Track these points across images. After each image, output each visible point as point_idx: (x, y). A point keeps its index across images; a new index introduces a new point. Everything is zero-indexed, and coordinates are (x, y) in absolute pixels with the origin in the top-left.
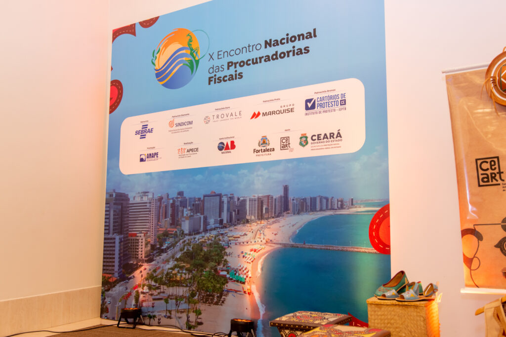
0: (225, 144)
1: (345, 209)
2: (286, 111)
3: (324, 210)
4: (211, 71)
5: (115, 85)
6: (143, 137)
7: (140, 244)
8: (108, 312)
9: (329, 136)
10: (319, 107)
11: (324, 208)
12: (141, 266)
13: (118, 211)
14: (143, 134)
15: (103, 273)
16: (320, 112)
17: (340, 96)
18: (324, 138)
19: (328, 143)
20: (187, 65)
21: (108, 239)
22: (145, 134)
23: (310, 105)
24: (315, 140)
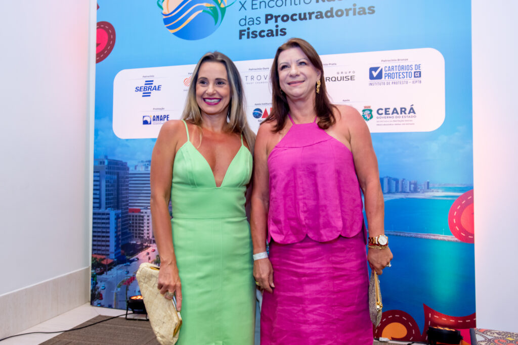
0: (263, 112)
1: (419, 192)
2: (345, 79)
3: (394, 193)
4: (243, 22)
5: (104, 28)
6: (147, 95)
7: (146, 221)
8: (102, 299)
9: (399, 111)
10: (387, 78)
11: (394, 189)
12: (147, 247)
13: (112, 181)
14: (147, 92)
15: (92, 254)
16: (388, 84)
17: (413, 67)
18: (393, 113)
19: (398, 119)
20: (209, 13)
21: (99, 214)
22: (149, 91)
23: (375, 74)
24: (382, 114)
